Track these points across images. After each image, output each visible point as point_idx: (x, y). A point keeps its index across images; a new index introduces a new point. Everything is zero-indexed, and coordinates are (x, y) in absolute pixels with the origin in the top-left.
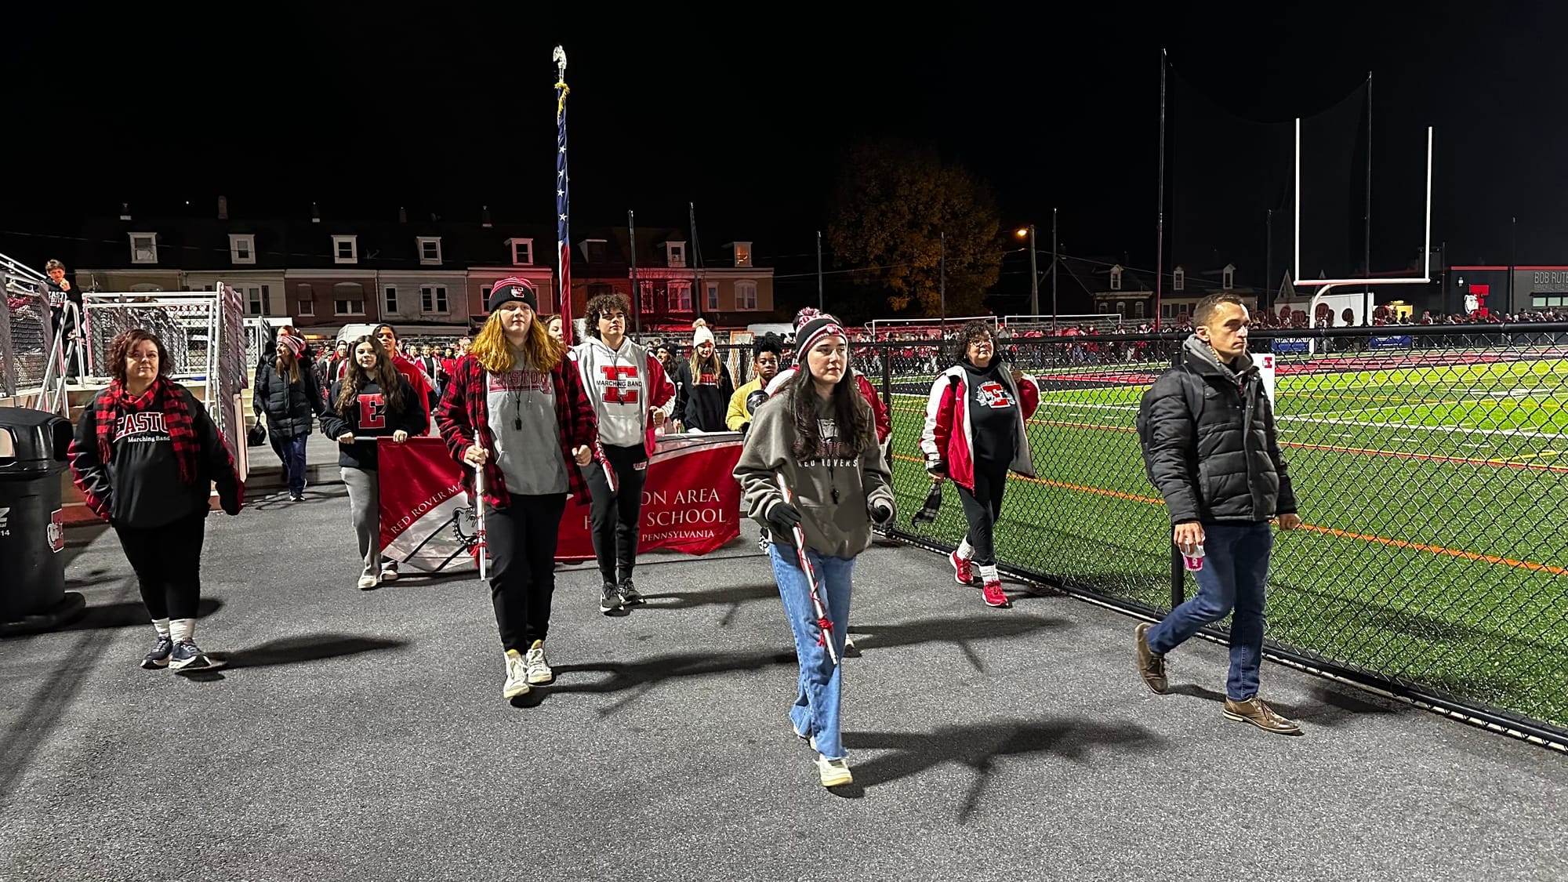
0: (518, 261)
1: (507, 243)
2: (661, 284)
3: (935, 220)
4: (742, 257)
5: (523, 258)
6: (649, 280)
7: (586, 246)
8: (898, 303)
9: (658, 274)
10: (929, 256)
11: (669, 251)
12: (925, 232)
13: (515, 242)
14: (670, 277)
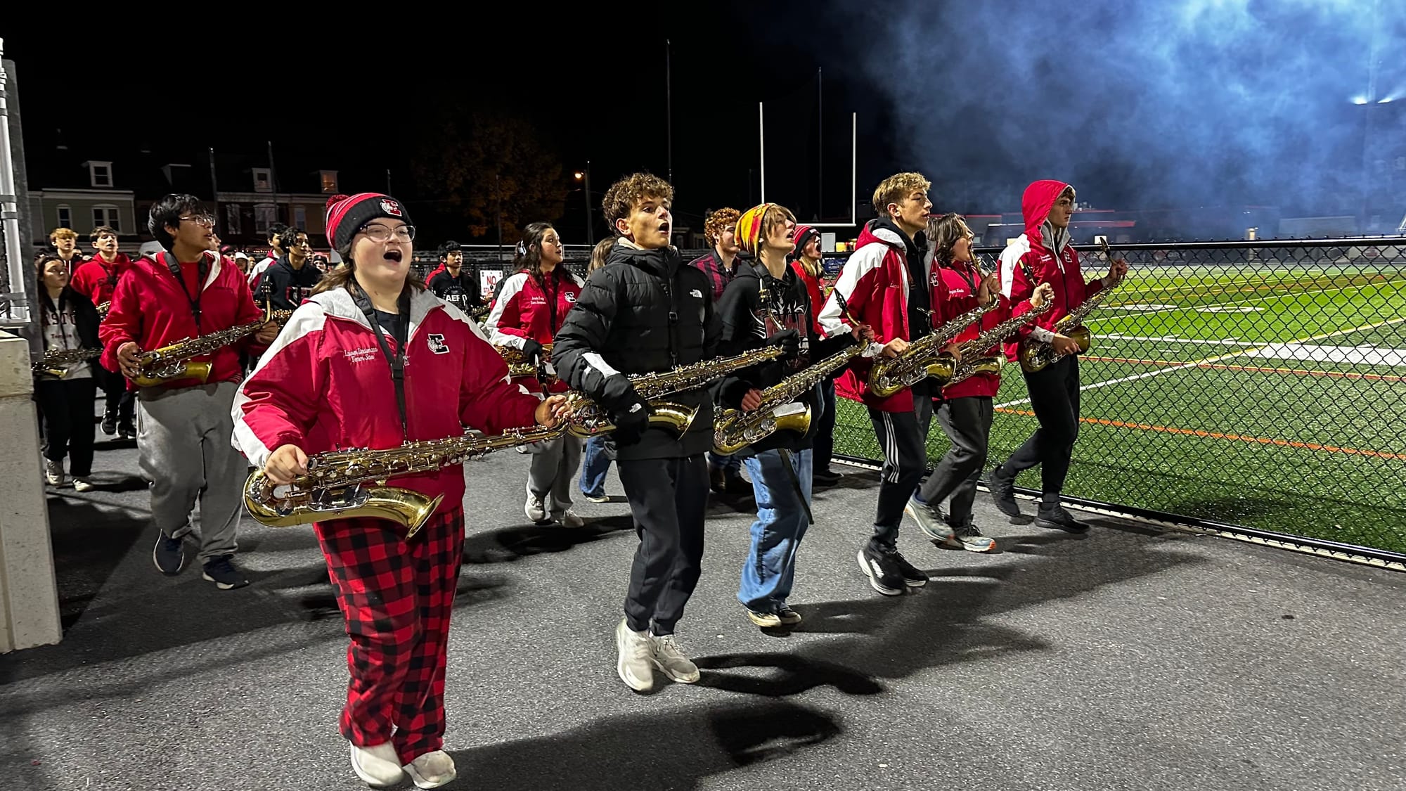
0: (97, 183)
1: (84, 165)
2: (248, 207)
3: (506, 160)
4: (329, 184)
5: (104, 180)
6: (235, 203)
7: (169, 170)
8: (478, 231)
9: (245, 198)
10: (503, 191)
11: (255, 177)
12: (499, 170)
13: (93, 164)
14: (256, 201)
